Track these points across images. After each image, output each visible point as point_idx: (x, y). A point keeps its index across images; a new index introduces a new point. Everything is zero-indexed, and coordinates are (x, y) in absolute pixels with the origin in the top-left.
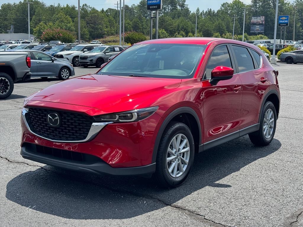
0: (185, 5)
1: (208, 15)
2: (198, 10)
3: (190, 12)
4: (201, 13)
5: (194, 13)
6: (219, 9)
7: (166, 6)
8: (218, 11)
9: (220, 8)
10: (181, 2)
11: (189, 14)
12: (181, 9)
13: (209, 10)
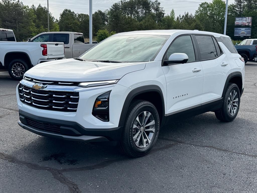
6: (197, 10)
11: (163, 16)
13: (186, 13)
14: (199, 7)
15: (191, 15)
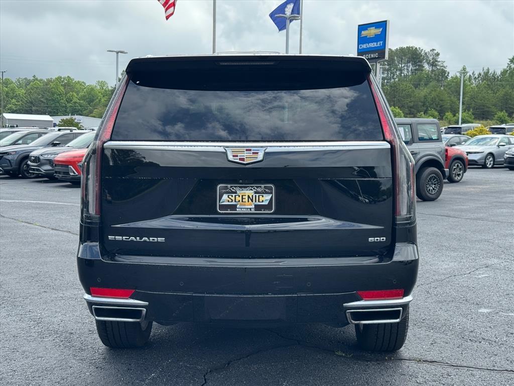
0: (439, 61)
1: (483, 80)
2: (464, 69)
3: (449, 73)
4: (470, 75)
5: (457, 76)
6: (506, 68)
7: (403, 65)
8: (504, 72)
9: (507, 65)
10: (431, 58)
11: (447, 78)
12: (431, 70)
13: (485, 70)
14: (508, 64)
15: (494, 72)
